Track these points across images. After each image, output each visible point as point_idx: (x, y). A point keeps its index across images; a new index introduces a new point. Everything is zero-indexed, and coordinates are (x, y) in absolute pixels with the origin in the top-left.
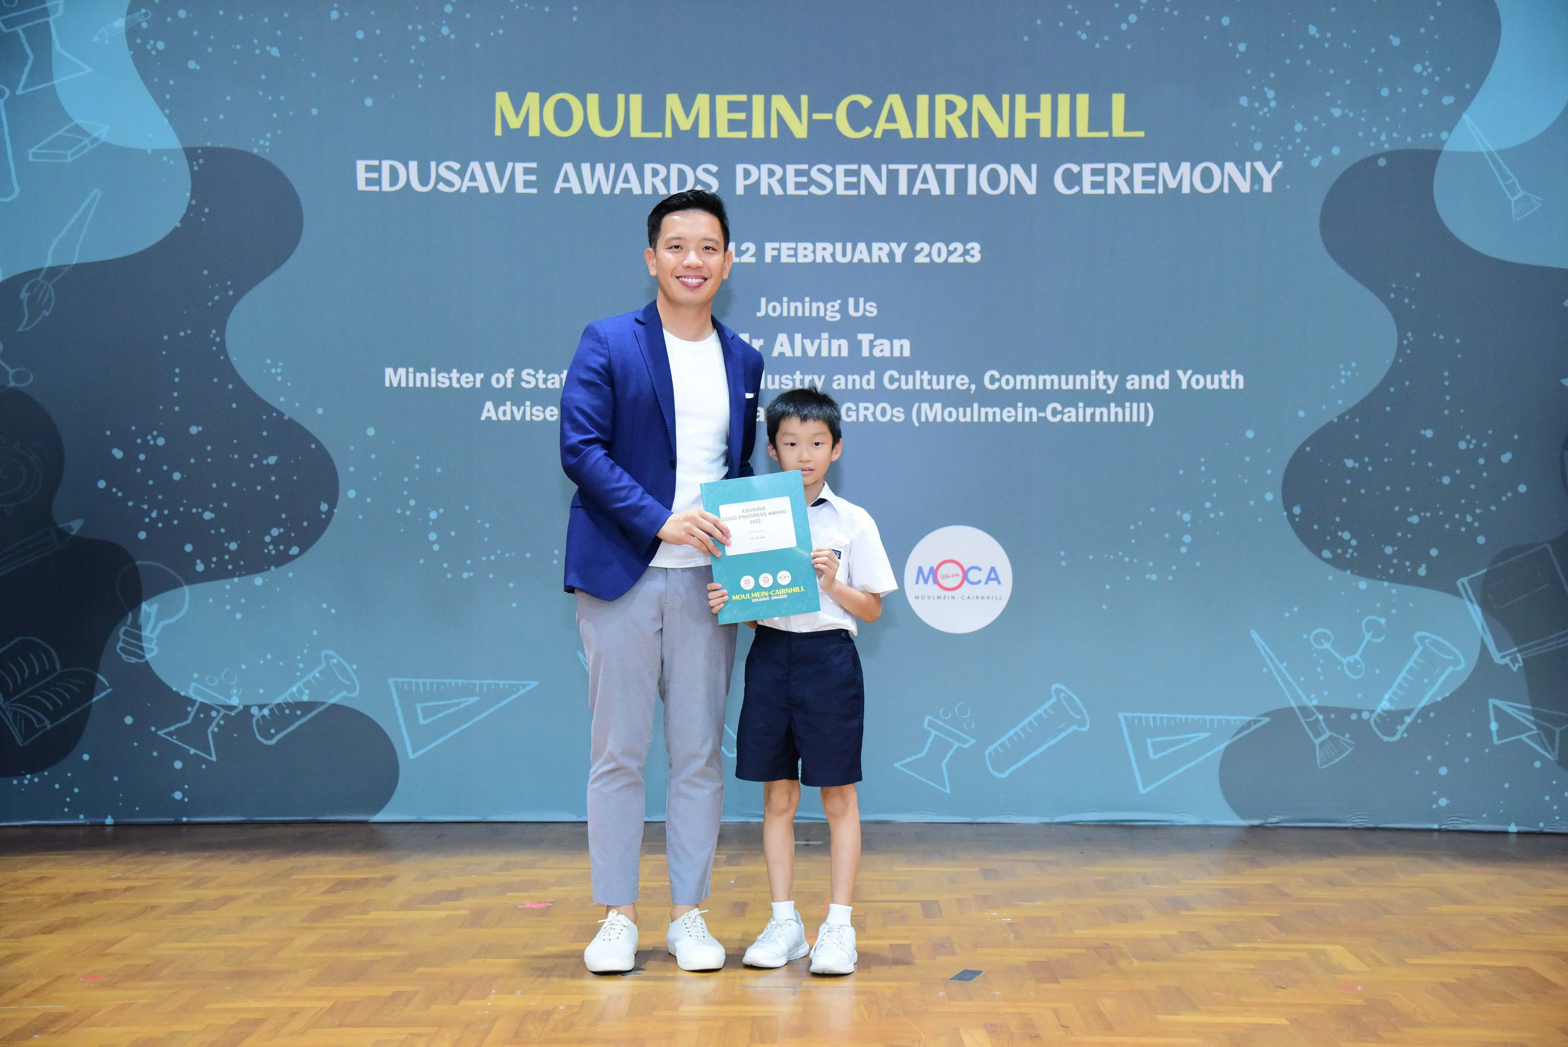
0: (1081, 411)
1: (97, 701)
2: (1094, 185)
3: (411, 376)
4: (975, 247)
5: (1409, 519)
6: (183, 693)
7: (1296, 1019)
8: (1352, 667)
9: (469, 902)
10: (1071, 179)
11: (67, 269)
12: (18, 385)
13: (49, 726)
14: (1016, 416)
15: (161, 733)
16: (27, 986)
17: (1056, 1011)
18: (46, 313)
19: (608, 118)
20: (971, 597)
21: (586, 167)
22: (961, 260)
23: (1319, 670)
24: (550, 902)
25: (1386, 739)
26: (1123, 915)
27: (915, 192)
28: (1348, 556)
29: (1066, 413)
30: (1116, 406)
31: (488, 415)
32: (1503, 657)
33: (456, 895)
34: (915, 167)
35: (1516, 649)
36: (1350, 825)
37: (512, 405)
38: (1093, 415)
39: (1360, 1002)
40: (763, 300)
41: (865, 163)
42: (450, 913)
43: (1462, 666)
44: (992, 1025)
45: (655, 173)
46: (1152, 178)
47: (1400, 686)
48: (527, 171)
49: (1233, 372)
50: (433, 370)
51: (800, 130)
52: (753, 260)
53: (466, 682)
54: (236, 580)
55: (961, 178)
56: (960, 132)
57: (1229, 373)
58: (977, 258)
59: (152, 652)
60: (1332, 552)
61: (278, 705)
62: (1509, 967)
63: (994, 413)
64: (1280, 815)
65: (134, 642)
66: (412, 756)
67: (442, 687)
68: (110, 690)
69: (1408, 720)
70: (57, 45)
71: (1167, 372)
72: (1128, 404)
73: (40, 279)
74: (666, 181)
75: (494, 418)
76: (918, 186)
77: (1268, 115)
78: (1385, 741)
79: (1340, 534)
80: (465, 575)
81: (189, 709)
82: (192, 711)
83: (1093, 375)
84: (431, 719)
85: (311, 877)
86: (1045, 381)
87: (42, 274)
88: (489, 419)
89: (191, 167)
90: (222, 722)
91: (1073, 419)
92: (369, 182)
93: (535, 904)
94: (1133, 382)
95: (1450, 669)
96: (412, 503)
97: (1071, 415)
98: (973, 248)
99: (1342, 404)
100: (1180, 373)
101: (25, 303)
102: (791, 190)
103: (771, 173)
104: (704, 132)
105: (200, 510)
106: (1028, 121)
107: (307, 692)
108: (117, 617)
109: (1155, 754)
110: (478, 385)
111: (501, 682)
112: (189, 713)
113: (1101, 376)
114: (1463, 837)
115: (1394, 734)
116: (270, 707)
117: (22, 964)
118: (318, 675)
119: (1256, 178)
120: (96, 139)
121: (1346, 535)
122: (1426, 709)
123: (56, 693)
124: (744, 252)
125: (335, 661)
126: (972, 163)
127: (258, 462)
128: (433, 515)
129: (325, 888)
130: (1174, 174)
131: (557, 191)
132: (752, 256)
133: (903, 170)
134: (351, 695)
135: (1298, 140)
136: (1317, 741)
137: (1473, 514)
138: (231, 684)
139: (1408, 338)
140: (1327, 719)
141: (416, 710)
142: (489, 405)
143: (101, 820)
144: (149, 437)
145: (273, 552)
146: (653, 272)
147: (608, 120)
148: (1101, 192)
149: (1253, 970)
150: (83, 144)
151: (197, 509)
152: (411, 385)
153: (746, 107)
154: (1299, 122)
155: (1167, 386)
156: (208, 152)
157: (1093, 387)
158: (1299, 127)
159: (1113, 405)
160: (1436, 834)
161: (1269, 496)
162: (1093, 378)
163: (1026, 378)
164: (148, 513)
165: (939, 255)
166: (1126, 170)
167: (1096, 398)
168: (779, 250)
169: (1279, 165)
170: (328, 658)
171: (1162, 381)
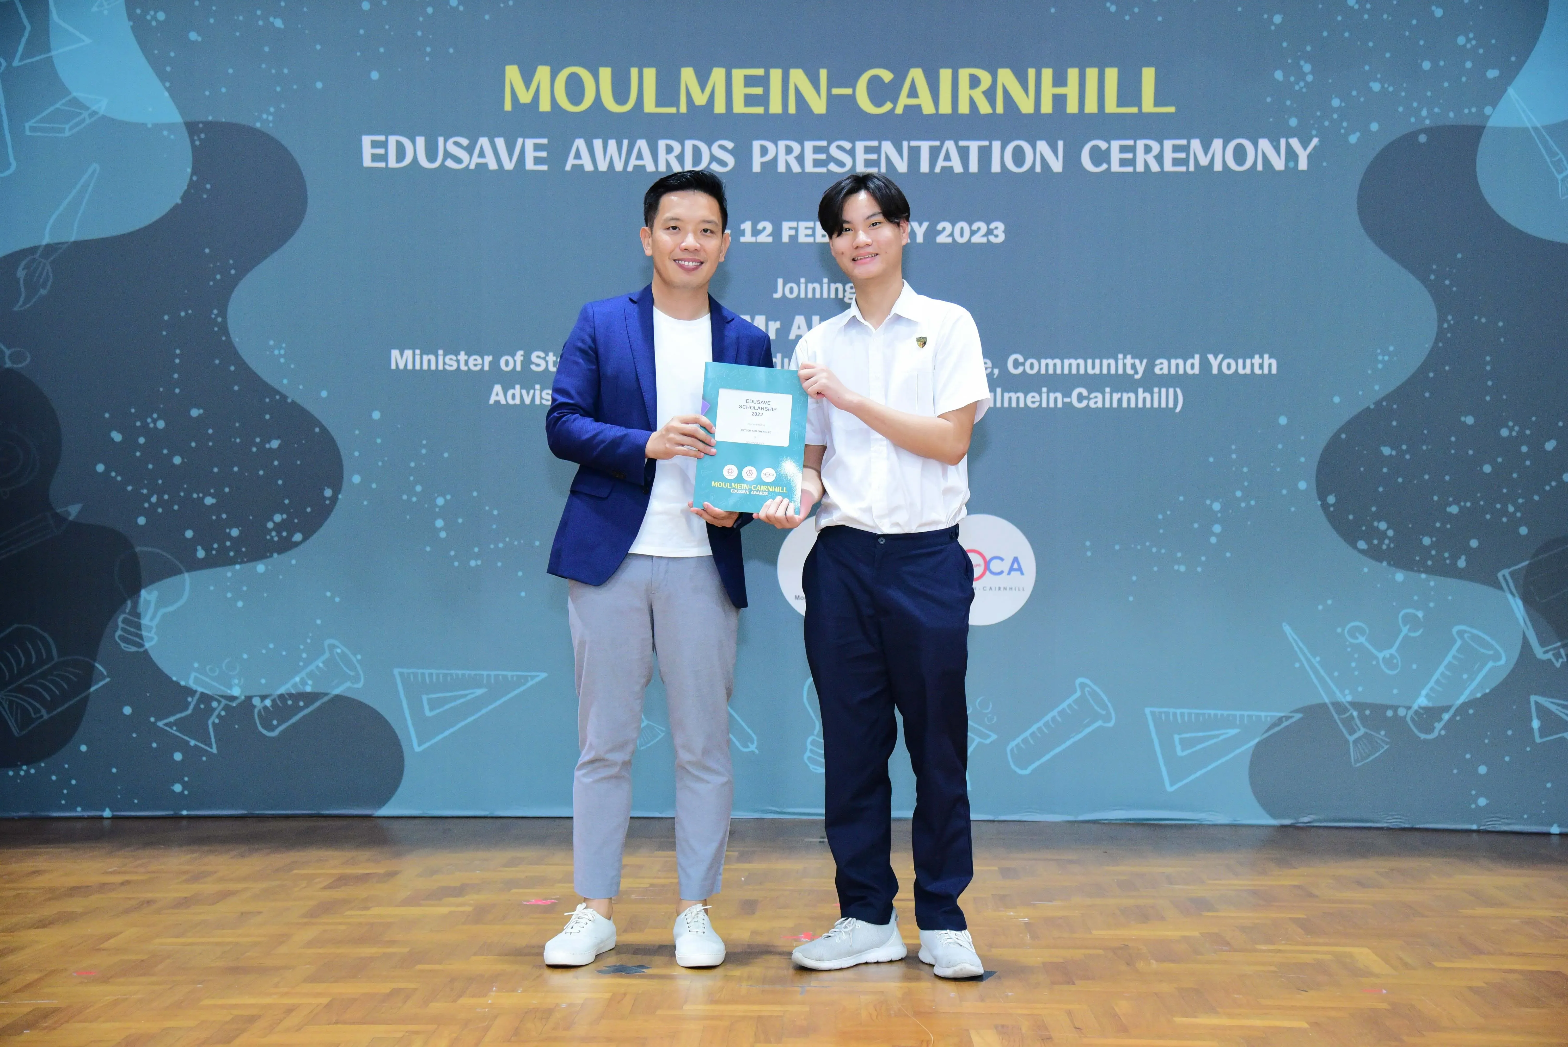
0: (1108, 396)
1: (96, 690)
2: (1123, 162)
3: (418, 358)
4: (999, 227)
5: (1449, 509)
6: (183, 683)
7: (1317, 1023)
8: (1388, 661)
9: (472, 898)
10: (1099, 156)
11: (66, 245)
12: (15, 366)
13: (46, 717)
14: (1041, 401)
15: (160, 724)
16: (19, 981)
17: (1069, 1013)
18: (43, 292)
19: (621, 93)
20: (993, 588)
21: (598, 143)
22: (984, 240)
23: (1353, 664)
24: (554, 899)
25: (1423, 736)
26: (1144, 916)
27: (938, 170)
28: (1384, 547)
29: (1091, 399)
30: (1144, 392)
31: (497, 398)
32: (1546, 652)
33: (460, 891)
34: (937, 143)
35: (1559, 644)
36: (1385, 825)
37: (521, 388)
38: (1120, 401)
39: (1385, 1006)
40: (780, 281)
41: (886, 139)
42: (453, 909)
43: (1502, 662)
44: (1003, 1026)
45: (669, 149)
46: (1183, 155)
47: (1438, 682)
48: (537, 147)
49: (1266, 356)
50: (441, 352)
51: (818, 105)
52: (770, 240)
53: (473, 673)
54: (238, 567)
55: (985, 155)
56: (984, 108)
57: (1262, 357)
58: (1001, 238)
59: (152, 641)
60: (1367, 543)
61: (281, 696)
62: (1540, 971)
63: (1018, 398)
64: (1311, 814)
65: (133, 630)
66: (418, 749)
67: (449, 679)
68: (108, 680)
69: (1446, 717)
70: (54, 15)
71: (1197, 357)
72: (1156, 390)
73: (37, 256)
74: (680, 158)
75: (503, 402)
76: (941, 163)
77: (1304, 90)
78: (1422, 738)
79: (1376, 524)
80: (473, 563)
81: (190, 699)
82: (192, 701)
83: (1120, 359)
84: (438, 711)
85: (313, 872)
86: (1070, 365)
87: (39, 252)
88: (497, 402)
89: (192, 142)
90: (223, 713)
91: (1100, 405)
92: (375, 158)
93: (540, 901)
94: (1162, 367)
95: (1490, 664)
96: (419, 488)
97: (1097, 401)
98: (996, 228)
99: (1378, 390)
100: (1211, 357)
101: (22, 282)
102: (809, 168)
103: (789, 150)
104: (720, 107)
105: (201, 495)
106: (1055, 97)
107: (310, 682)
108: (116, 606)
109: (1183, 750)
110: (486, 368)
111: (509, 674)
112: (190, 703)
113: (1129, 360)
114: (1502, 838)
115: (1431, 730)
116: (272, 698)
117: (13, 959)
118: (321, 665)
119: (1291, 155)
120: (94, 113)
121: (1383, 526)
122: (1465, 706)
123: (53, 682)
124: (760, 232)
125: (339, 651)
126: (996, 139)
127: (261, 446)
128: (440, 501)
129: (325, 883)
130: (1206, 151)
131: (568, 168)
132: (769, 235)
133: (925, 146)
134: (356, 686)
135: (1335, 116)
136: (1351, 739)
137: (1515, 504)
138: (231, 673)
139: (1448, 322)
140: (1361, 716)
141: (422, 702)
142: (498, 388)
143: (98, 813)
144: (149, 420)
145: (276, 539)
146: (648, 252)
147: (621, 96)
148: (1130, 169)
149: (1275, 972)
150: (82, 117)
151: (198, 495)
152: (418, 367)
153: (763, 81)
154: (1336, 97)
155: (1197, 371)
156: (209, 126)
157: (1120, 371)
158: (1336, 102)
159: (1140, 390)
160: (1475, 835)
161: (1302, 485)
162: (1120, 363)
163: (1050, 362)
164: (147, 498)
165: (962, 235)
166: (1156, 147)
167: (1123, 383)
168: (796, 229)
169: (1315, 141)
170: (332, 647)
171: (1192, 366)
